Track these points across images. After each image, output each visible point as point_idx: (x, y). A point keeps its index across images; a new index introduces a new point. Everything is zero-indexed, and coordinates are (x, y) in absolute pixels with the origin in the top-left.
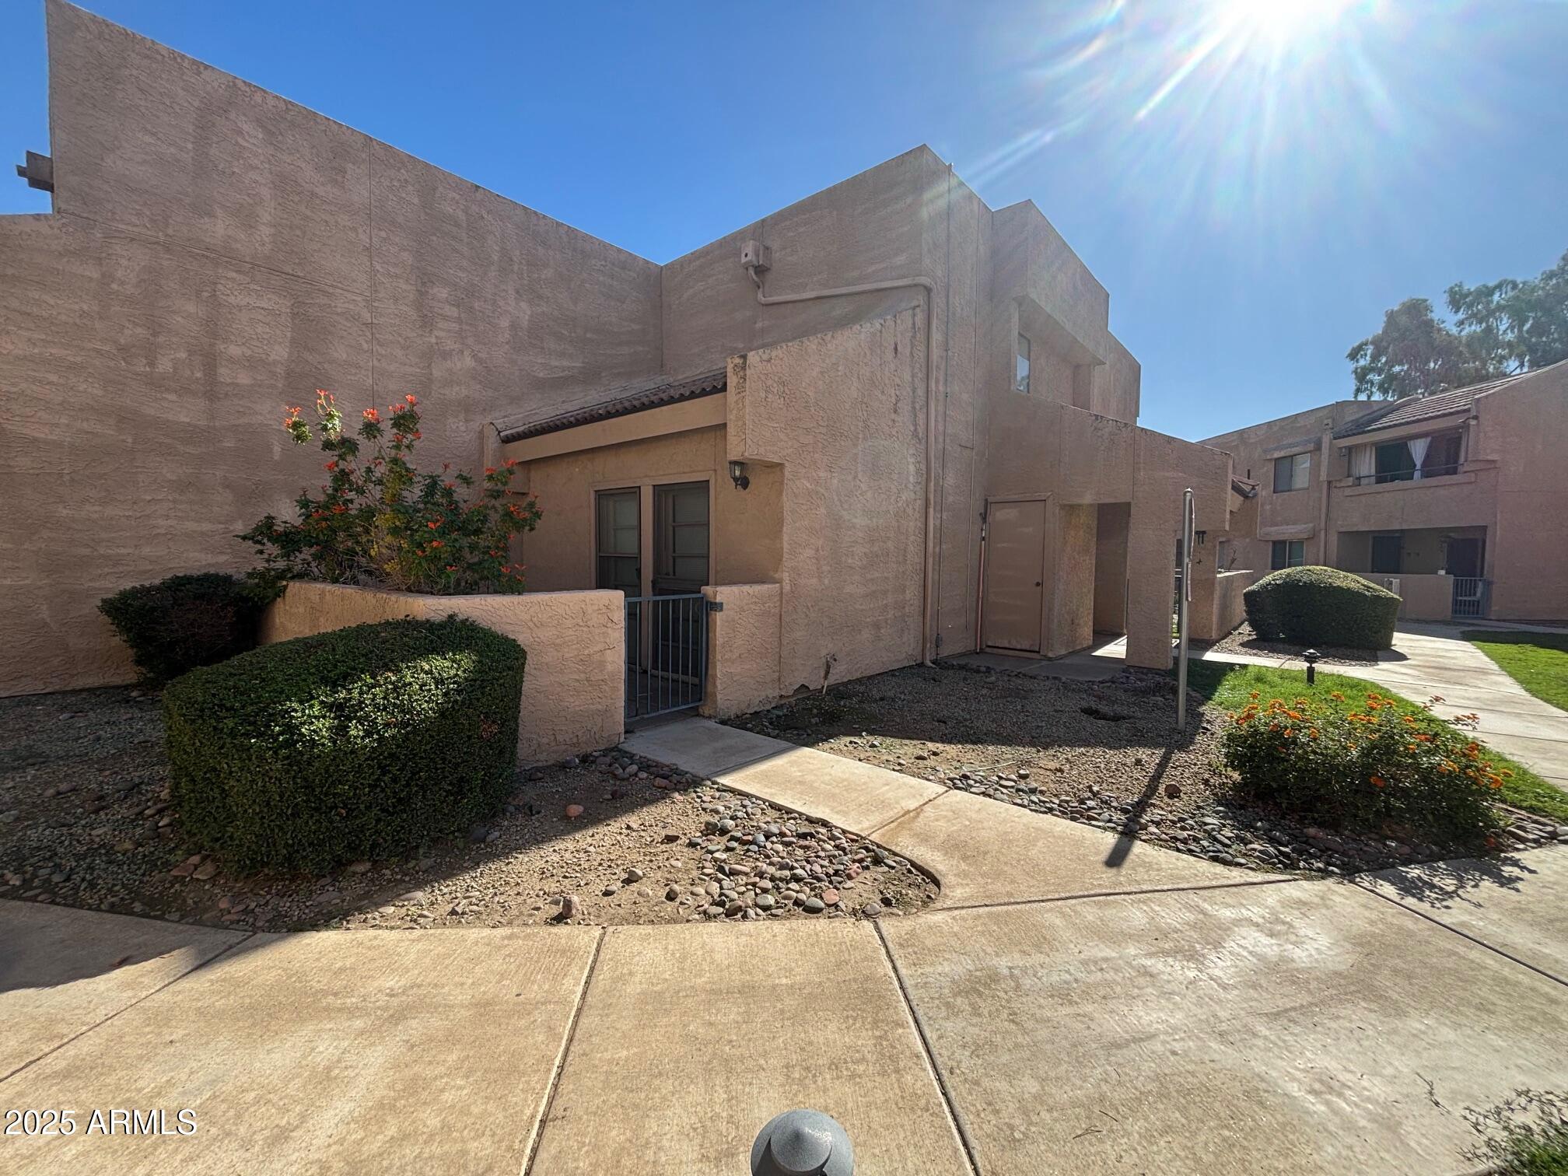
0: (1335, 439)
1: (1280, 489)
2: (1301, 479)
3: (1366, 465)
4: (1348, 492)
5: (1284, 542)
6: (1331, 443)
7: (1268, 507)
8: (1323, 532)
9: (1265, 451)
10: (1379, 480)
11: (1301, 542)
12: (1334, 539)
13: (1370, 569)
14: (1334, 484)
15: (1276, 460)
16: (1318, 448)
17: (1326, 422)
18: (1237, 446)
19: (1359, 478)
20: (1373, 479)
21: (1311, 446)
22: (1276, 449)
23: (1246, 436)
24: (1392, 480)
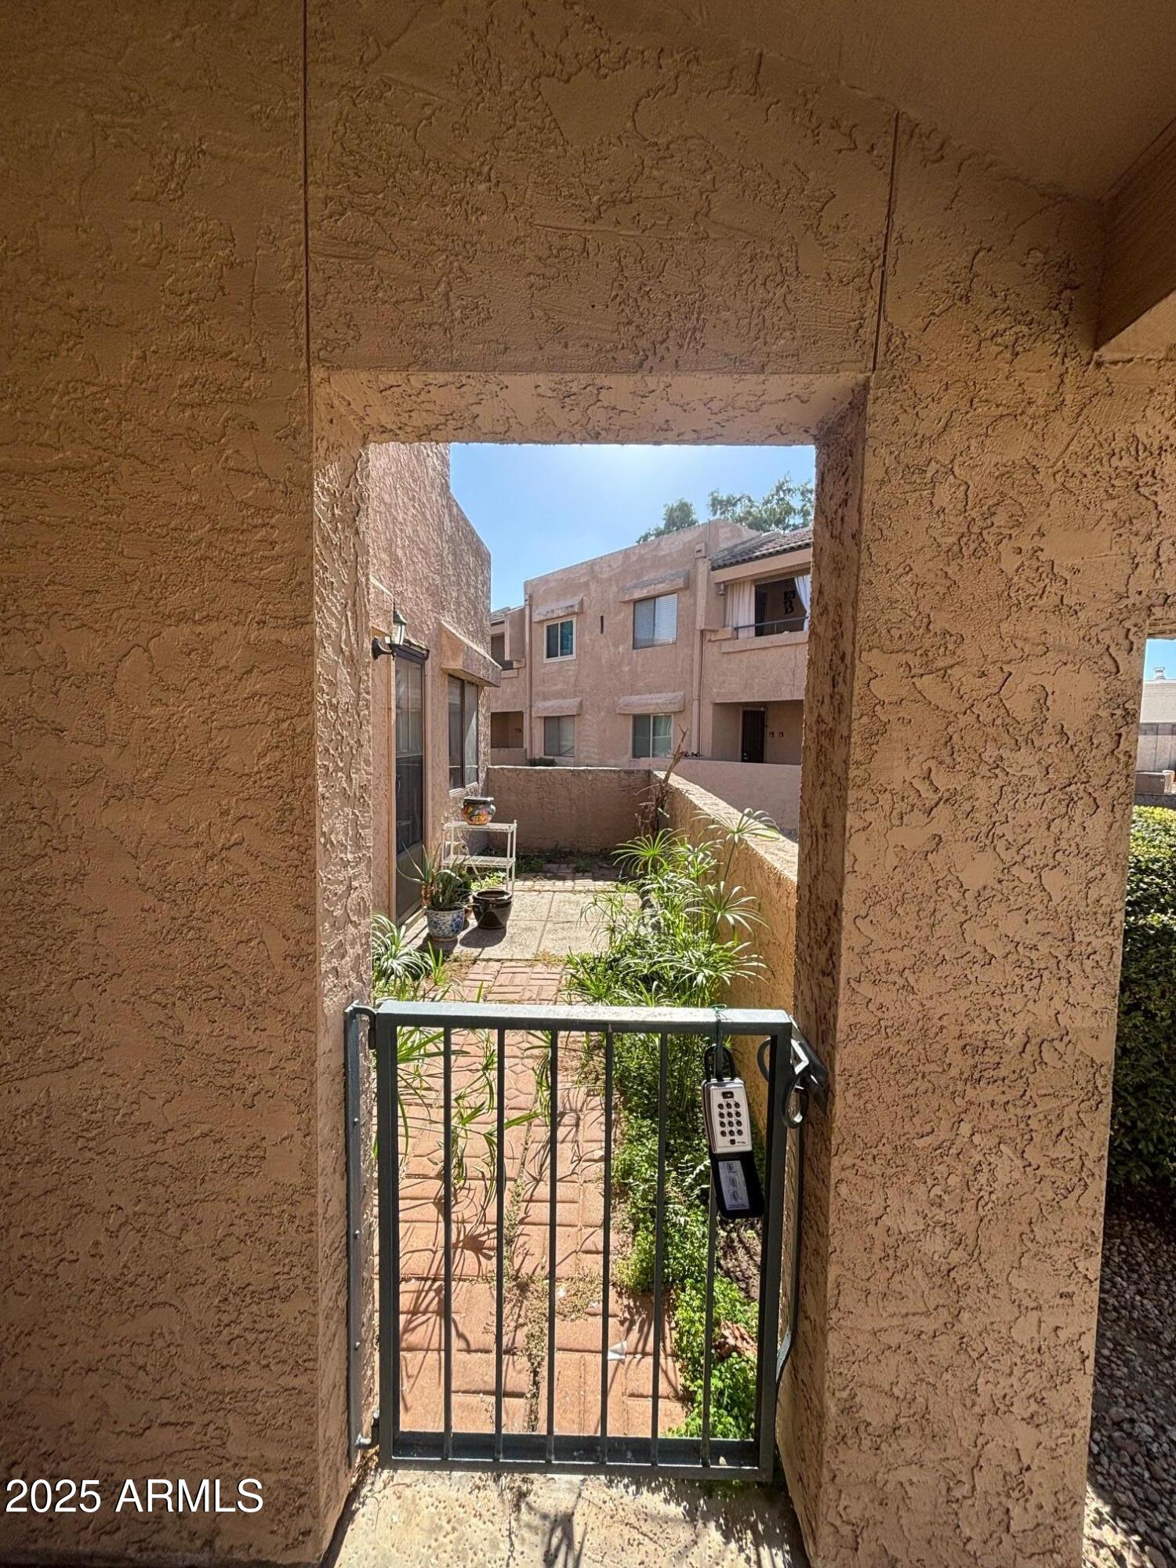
0: (713, 569)
1: (639, 645)
2: (666, 629)
3: (744, 611)
4: (727, 647)
5: (648, 716)
6: (709, 574)
7: (626, 669)
8: (696, 703)
9: (623, 589)
10: (760, 632)
11: (668, 717)
12: (708, 713)
13: (740, 758)
14: (708, 636)
15: (636, 602)
16: (689, 585)
17: (698, 548)
18: (587, 584)
19: (737, 629)
20: (752, 631)
21: (680, 583)
22: (635, 587)
23: (597, 568)
24: (780, 632)
